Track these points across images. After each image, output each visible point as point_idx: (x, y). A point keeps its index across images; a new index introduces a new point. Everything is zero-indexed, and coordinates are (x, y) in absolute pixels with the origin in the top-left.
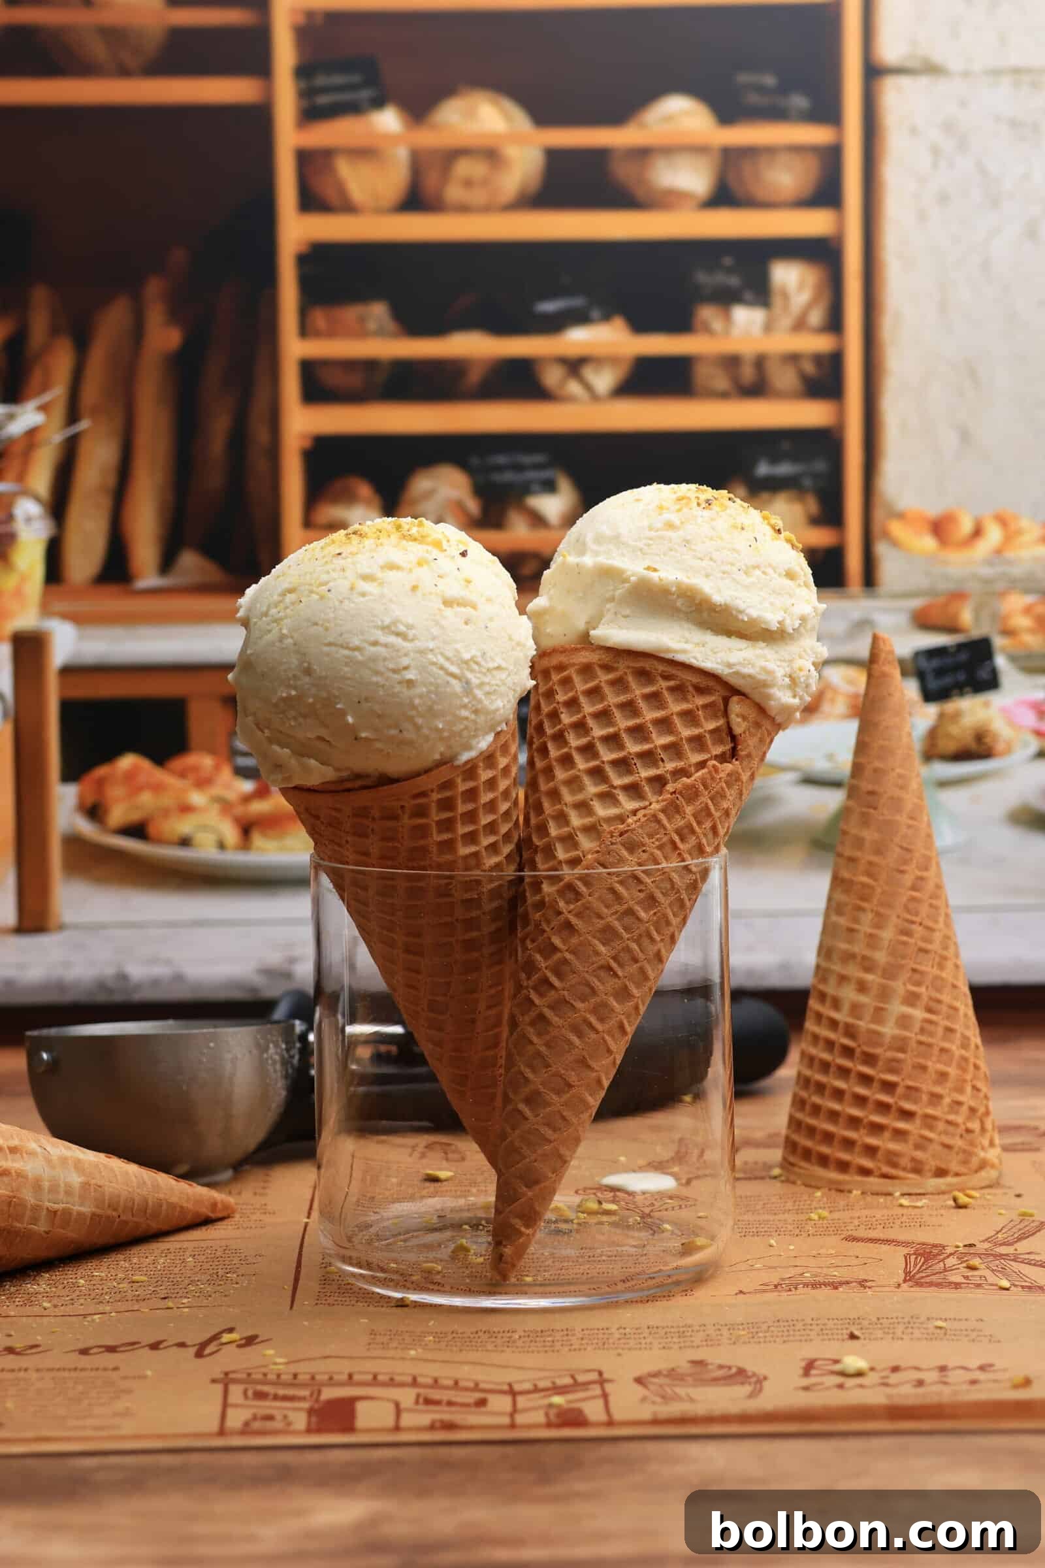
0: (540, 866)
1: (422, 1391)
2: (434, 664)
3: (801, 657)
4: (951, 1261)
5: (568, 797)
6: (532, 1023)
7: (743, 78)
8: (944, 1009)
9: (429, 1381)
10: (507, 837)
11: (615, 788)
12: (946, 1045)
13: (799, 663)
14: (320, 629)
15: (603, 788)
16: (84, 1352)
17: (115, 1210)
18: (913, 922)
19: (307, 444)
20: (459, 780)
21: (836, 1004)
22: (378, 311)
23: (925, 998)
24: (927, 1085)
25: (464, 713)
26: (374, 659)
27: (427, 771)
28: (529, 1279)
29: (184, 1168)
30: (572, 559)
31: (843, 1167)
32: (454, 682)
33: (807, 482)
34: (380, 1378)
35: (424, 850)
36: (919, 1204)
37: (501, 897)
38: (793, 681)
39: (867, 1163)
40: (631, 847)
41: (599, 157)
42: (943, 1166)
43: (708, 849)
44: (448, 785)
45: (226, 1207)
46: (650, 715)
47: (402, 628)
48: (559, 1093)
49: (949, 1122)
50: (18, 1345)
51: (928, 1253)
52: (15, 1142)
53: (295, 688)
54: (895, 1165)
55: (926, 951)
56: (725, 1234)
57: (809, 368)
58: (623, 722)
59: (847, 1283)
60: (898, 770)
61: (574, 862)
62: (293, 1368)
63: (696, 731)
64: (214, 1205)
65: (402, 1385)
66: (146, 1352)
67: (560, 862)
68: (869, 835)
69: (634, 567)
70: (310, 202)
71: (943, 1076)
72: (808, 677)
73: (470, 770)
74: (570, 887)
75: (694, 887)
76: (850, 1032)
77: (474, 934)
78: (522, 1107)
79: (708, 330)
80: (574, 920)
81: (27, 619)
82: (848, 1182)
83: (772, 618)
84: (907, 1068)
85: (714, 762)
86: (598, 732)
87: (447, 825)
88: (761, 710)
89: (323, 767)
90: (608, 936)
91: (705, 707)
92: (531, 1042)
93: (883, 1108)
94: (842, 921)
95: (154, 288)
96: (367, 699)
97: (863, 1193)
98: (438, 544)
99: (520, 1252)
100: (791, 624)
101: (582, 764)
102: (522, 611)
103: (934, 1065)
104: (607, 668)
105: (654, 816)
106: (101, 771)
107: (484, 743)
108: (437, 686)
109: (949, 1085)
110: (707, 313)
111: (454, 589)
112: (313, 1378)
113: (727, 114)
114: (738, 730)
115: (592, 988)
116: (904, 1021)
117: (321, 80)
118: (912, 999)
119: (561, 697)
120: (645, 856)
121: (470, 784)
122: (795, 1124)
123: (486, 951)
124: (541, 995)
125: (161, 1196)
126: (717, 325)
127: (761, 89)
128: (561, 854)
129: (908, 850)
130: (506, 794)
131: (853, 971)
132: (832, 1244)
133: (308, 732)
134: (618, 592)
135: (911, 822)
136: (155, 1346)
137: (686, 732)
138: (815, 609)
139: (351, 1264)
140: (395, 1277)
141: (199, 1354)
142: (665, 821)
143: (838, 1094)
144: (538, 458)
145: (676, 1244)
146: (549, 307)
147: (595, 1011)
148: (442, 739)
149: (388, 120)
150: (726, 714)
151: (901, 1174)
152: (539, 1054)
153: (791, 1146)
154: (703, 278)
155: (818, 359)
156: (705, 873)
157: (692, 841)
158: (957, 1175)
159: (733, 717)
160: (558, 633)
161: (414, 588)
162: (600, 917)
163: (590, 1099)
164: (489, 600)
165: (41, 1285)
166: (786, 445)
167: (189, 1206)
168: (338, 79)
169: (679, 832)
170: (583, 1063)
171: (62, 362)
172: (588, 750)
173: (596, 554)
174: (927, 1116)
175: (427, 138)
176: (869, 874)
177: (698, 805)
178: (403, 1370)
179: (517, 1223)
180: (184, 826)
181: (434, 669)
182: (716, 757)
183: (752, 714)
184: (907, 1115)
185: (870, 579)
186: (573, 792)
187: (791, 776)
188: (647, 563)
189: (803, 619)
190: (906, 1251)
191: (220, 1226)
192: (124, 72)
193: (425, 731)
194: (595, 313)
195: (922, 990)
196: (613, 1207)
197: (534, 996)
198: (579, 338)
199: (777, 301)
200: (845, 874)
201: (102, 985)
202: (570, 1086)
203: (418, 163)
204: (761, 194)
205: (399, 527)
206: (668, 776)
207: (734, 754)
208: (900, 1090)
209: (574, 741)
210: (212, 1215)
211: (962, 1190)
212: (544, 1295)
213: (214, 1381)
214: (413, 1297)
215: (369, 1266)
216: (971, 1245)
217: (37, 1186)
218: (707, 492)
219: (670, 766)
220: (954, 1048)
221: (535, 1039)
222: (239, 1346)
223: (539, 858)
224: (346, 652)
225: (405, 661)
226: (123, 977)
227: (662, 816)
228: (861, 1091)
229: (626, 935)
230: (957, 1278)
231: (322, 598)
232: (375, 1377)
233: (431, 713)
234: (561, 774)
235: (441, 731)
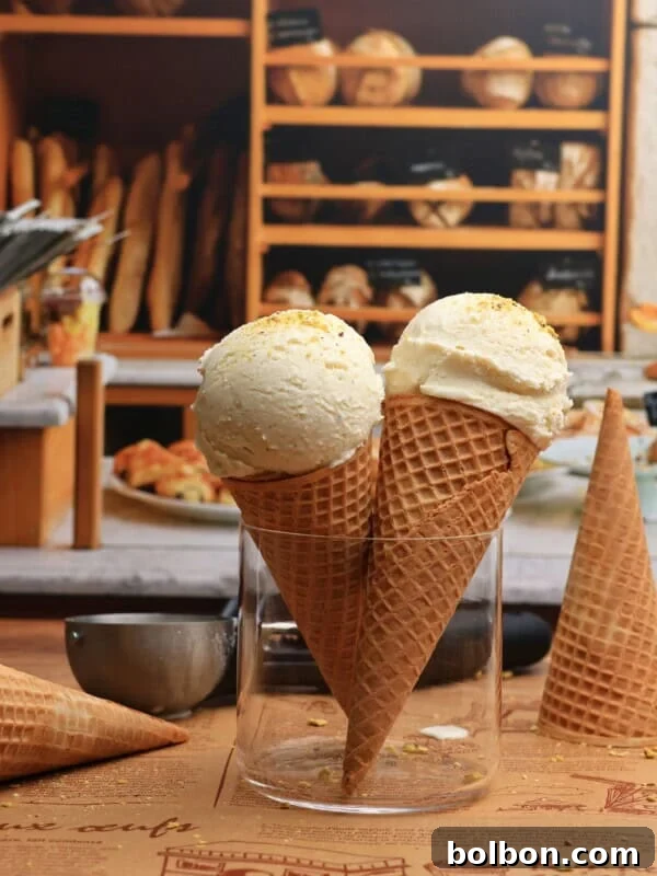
0: (383, 533)
1: (288, 867)
2: (318, 404)
3: (554, 406)
4: (637, 795)
5: (402, 490)
6: (374, 632)
7: (549, 28)
8: (645, 630)
9: (294, 860)
10: (363, 514)
11: (432, 485)
12: (646, 653)
13: (552, 410)
14: (248, 380)
15: (424, 485)
16: (82, 830)
17: (111, 736)
18: (625, 573)
19: (265, 249)
20: (332, 478)
21: (576, 623)
22: (313, 168)
23: (632, 623)
24: (631, 678)
25: (337, 436)
26: (281, 400)
27: (312, 471)
28: (365, 795)
29: (158, 709)
30: (410, 339)
31: (576, 727)
32: (331, 416)
33: (580, 284)
34: (264, 857)
35: (310, 521)
36: (622, 754)
37: (358, 551)
38: (549, 422)
39: (591, 726)
40: (440, 524)
41: (455, 75)
42: (641, 730)
43: (490, 526)
44: (325, 480)
45: (184, 736)
46: (455, 440)
47: (299, 381)
48: (388, 678)
49: (644, 702)
50: (41, 823)
51: (624, 789)
52: (49, 692)
53: (231, 416)
54: (608, 728)
55: (633, 592)
56: (493, 769)
57: (584, 212)
58: (438, 444)
59: (569, 806)
60: (621, 476)
61: (405, 531)
62: (211, 848)
63: (485, 452)
64: (175, 734)
65: (277, 863)
66: (120, 831)
67: (395, 531)
68: (601, 517)
69: (449, 346)
70: (273, 98)
71: (642, 672)
72: (558, 419)
73: (340, 472)
74: (401, 547)
75: (481, 551)
76: (584, 641)
77: (341, 574)
78: (365, 685)
79: (520, 186)
80: (403, 569)
81: (86, 353)
82: (577, 738)
83: (536, 381)
84: (619, 666)
85: (496, 472)
86: (423, 449)
87: (324, 505)
88: (528, 439)
89: (247, 467)
90: (424, 578)
91: (491, 436)
92: (372, 645)
93: (603, 691)
94: (582, 571)
95: (174, 150)
96: (275, 425)
97: (588, 745)
98: (325, 328)
99: (361, 778)
100: (549, 385)
101: (411, 469)
102: (377, 372)
103: (636, 665)
104: (430, 409)
105: (456, 504)
106: (129, 450)
107: (349, 455)
108: (320, 418)
109: (646, 678)
110: (520, 175)
111: (333, 358)
112: (221, 855)
113: (538, 50)
114: (512, 452)
115: (412, 612)
116: (618, 637)
117: (283, 23)
118: (624, 623)
119: (401, 426)
120: (449, 530)
121: (339, 480)
122: (547, 698)
123: (348, 584)
124: (380, 615)
125: (142, 728)
126: (526, 182)
127: (561, 36)
128: (396, 526)
129: (625, 527)
130: (363, 487)
131: (587, 603)
132: (563, 779)
133: (238, 444)
134: (439, 362)
135: (627, 510)
136: (126, 828)
137: (478, 452)
138: (565, 376)
139: (255, 780)
140: (282, 789)
141: (153, 835)
142: (463, 509)
143: (574, 681)
144: (410, 263)
145: (462, 775)
146: (420, 168)
147: (414, 626)
148: (323, 452)
149: (324, 48)
150: (504, 441)
151: (612, 733)
152: (377, 653)
153: (544, 712)
154: (519, 153)
155: (590, 206)
156: (488, 541)
157: (480, 521)
158: (649, 736)
159: (509, 443)
160: (400, 386)
161: (308, 356)
162: (418, 566)
163: (409, 683)
164: (355, 365)
165: (61, 783)
166: (567, 260)
167: (158, 734)
168: (293, 22)
169: (471, 515)
170: (405, 659)
171: (114, 194)
172: (416, 461)
173: (426, 336)
174: (631, 698)
175: (347, 60)
176: (600, 542)
177: (484, 498)
178: (279, 851)
179: (359, 760)
180: (179, 486)
181: (318, 407)
182: (497, 468)
183: (522, 442)
184: (618, 696)
185: (618, 346)
186: (405, 487)
187: (563, 470)
188: (458, 344)
189: (557, 383)
190: (608, 786)
191: (177, 747)
192: (160, 14)
193: (312, 447)
194: (449, 173)
195: (631, 617)
196: (425, 749)
197: (376, 616)
198: (438, 188)
199: (565, 169)
200: (584, 540)
201: (124, 584)
202: (396, 674)
203: (342, 76)
204: (557, 101)
205: (301, 317)
206: (466, 480)
207: (509, 466)
208: (614, 680)
209: (407, 455)
210: (174, 741)
211: (649, 746)
212: (376, 806)
213: (159, 854)
214: (292, 803)
215: (265, 782)
216: (652, 785)
217: (62, 720)
218: (499, 299)
219: (467, 473)
220: (650, 655)
221: (375, 643)
222: (179, 831)
223: (382, 529)
224: (263, 395)
225: (300, 402)
226: (137, 579)
227: (461, 505)
228: (589, 679)
229: (435, 579)
230: (639, 807)
231: (250, 359)
232: (260, 857)
233: (316, 435)
234: (398, 475)
235: (321, 447)
